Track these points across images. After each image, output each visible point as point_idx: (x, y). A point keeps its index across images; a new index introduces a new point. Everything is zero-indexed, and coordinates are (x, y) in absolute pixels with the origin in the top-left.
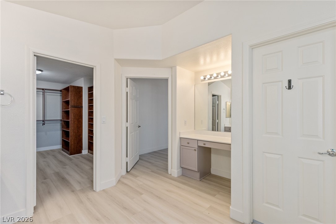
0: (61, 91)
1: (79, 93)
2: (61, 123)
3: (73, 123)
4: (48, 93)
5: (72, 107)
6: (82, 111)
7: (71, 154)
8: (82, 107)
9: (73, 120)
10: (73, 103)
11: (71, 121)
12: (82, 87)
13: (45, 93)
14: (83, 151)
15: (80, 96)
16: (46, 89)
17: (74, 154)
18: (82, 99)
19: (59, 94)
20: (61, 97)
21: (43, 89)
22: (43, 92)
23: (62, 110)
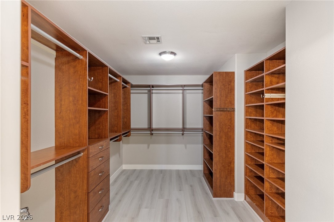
0: (202, 86)
1: (229, 85)
2: (202, 133)
3: (218, 139)
4: (188, 91)
5: (217, 111)
6: (234, 117)
7: (215, 196)
8: (233, 110)
9: (218, 133)
10: (218, 103)
11: (216, 135)
12: (233, 73)
13: (185, 91)
14: (235, 194)
15: (231, 90)
16: (185, 86)
17: (221, 197)
18: (234, 95)
19: (201, 91)
20: (203, 94)
21: (182, 86)
22: (182, 90)
23: (204, 114)
